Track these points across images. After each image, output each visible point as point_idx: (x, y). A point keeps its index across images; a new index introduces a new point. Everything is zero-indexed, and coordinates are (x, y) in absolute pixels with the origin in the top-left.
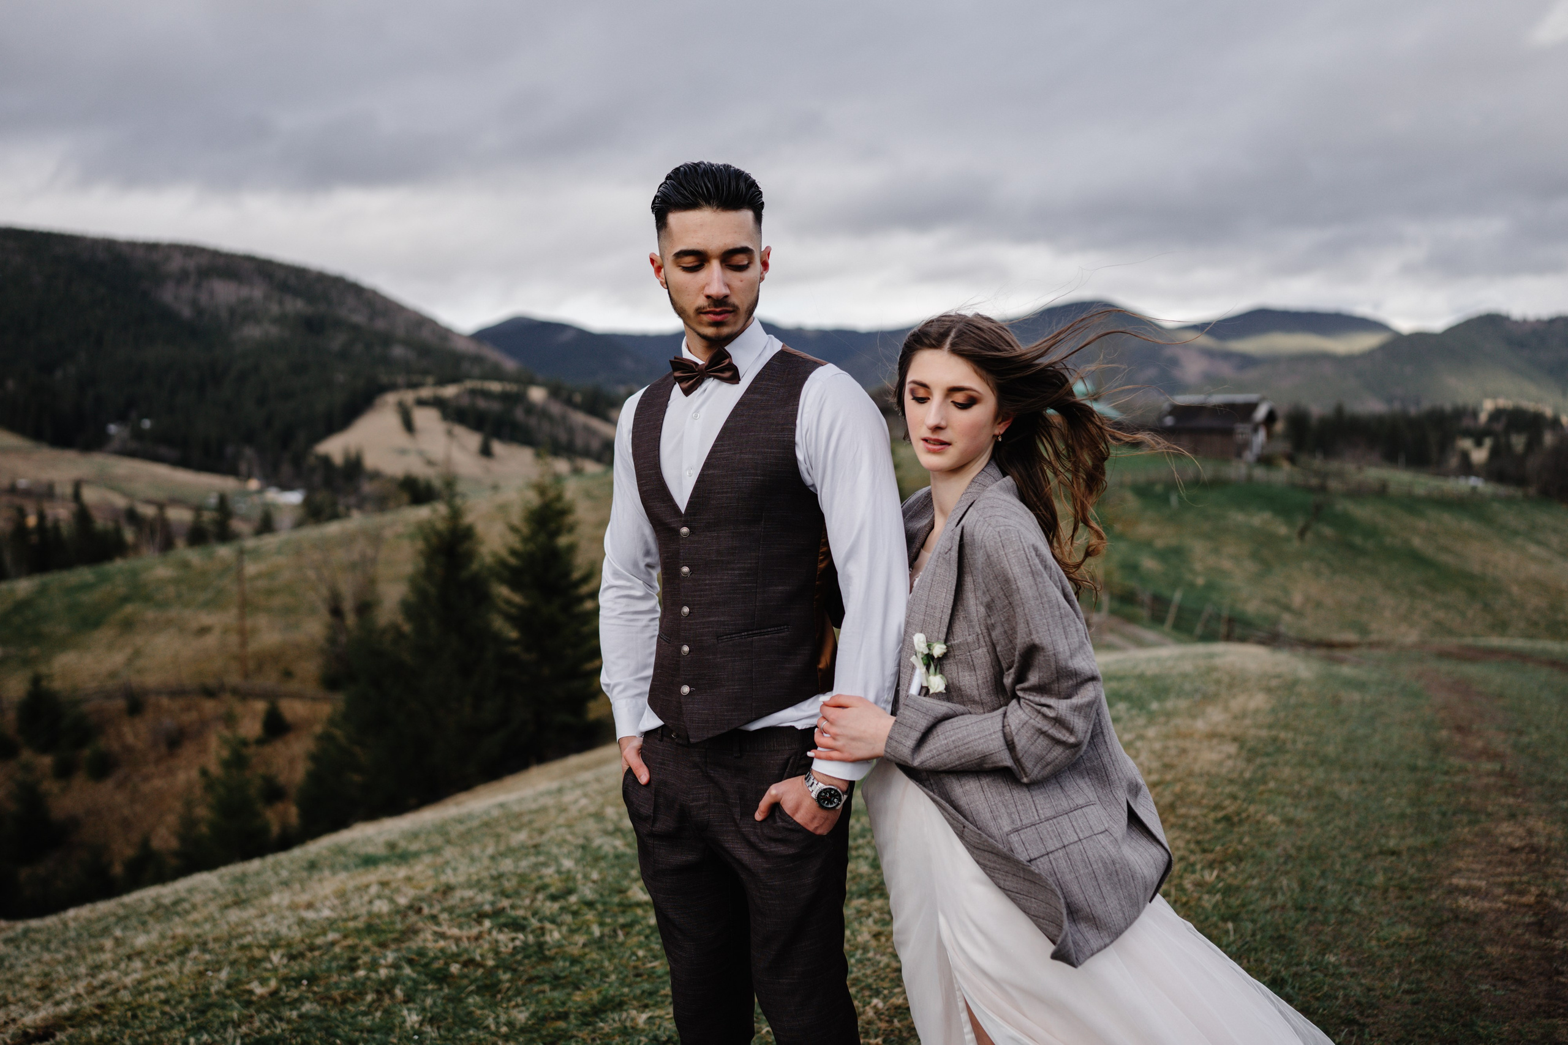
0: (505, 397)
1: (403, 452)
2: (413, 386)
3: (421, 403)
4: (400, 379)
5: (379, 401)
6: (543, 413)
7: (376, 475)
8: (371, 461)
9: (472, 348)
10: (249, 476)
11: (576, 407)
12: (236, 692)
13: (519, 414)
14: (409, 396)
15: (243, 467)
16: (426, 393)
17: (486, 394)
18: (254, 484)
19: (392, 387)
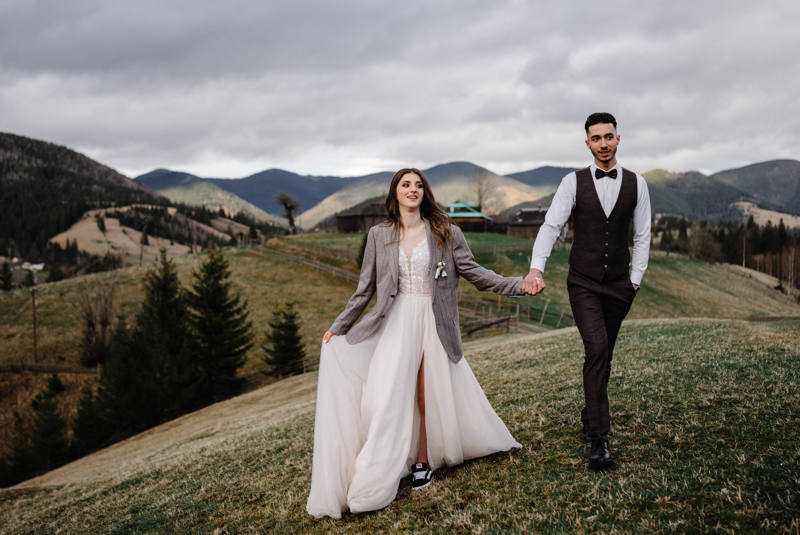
0: (154, 212)
1: (99, 242)
2: (105, 207)
3: (109, 216)
4: (98, 203)
5: (85, 215)
6: (176, 221)
7: (85, 255)
8: (81, 247)
9: (136, 186)
10: (12, 257)
11: (193, 218)
12: (31, 369)
13: (162, 221)
14: (103, 212)
15: (10, 251)
16: (111, 210)
17: (144, 211)
18: (15, 260)
19: (93, 207)
